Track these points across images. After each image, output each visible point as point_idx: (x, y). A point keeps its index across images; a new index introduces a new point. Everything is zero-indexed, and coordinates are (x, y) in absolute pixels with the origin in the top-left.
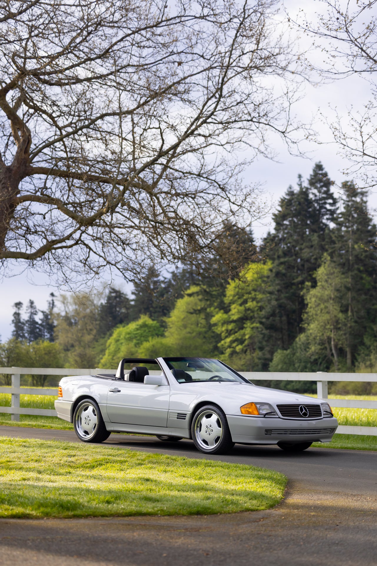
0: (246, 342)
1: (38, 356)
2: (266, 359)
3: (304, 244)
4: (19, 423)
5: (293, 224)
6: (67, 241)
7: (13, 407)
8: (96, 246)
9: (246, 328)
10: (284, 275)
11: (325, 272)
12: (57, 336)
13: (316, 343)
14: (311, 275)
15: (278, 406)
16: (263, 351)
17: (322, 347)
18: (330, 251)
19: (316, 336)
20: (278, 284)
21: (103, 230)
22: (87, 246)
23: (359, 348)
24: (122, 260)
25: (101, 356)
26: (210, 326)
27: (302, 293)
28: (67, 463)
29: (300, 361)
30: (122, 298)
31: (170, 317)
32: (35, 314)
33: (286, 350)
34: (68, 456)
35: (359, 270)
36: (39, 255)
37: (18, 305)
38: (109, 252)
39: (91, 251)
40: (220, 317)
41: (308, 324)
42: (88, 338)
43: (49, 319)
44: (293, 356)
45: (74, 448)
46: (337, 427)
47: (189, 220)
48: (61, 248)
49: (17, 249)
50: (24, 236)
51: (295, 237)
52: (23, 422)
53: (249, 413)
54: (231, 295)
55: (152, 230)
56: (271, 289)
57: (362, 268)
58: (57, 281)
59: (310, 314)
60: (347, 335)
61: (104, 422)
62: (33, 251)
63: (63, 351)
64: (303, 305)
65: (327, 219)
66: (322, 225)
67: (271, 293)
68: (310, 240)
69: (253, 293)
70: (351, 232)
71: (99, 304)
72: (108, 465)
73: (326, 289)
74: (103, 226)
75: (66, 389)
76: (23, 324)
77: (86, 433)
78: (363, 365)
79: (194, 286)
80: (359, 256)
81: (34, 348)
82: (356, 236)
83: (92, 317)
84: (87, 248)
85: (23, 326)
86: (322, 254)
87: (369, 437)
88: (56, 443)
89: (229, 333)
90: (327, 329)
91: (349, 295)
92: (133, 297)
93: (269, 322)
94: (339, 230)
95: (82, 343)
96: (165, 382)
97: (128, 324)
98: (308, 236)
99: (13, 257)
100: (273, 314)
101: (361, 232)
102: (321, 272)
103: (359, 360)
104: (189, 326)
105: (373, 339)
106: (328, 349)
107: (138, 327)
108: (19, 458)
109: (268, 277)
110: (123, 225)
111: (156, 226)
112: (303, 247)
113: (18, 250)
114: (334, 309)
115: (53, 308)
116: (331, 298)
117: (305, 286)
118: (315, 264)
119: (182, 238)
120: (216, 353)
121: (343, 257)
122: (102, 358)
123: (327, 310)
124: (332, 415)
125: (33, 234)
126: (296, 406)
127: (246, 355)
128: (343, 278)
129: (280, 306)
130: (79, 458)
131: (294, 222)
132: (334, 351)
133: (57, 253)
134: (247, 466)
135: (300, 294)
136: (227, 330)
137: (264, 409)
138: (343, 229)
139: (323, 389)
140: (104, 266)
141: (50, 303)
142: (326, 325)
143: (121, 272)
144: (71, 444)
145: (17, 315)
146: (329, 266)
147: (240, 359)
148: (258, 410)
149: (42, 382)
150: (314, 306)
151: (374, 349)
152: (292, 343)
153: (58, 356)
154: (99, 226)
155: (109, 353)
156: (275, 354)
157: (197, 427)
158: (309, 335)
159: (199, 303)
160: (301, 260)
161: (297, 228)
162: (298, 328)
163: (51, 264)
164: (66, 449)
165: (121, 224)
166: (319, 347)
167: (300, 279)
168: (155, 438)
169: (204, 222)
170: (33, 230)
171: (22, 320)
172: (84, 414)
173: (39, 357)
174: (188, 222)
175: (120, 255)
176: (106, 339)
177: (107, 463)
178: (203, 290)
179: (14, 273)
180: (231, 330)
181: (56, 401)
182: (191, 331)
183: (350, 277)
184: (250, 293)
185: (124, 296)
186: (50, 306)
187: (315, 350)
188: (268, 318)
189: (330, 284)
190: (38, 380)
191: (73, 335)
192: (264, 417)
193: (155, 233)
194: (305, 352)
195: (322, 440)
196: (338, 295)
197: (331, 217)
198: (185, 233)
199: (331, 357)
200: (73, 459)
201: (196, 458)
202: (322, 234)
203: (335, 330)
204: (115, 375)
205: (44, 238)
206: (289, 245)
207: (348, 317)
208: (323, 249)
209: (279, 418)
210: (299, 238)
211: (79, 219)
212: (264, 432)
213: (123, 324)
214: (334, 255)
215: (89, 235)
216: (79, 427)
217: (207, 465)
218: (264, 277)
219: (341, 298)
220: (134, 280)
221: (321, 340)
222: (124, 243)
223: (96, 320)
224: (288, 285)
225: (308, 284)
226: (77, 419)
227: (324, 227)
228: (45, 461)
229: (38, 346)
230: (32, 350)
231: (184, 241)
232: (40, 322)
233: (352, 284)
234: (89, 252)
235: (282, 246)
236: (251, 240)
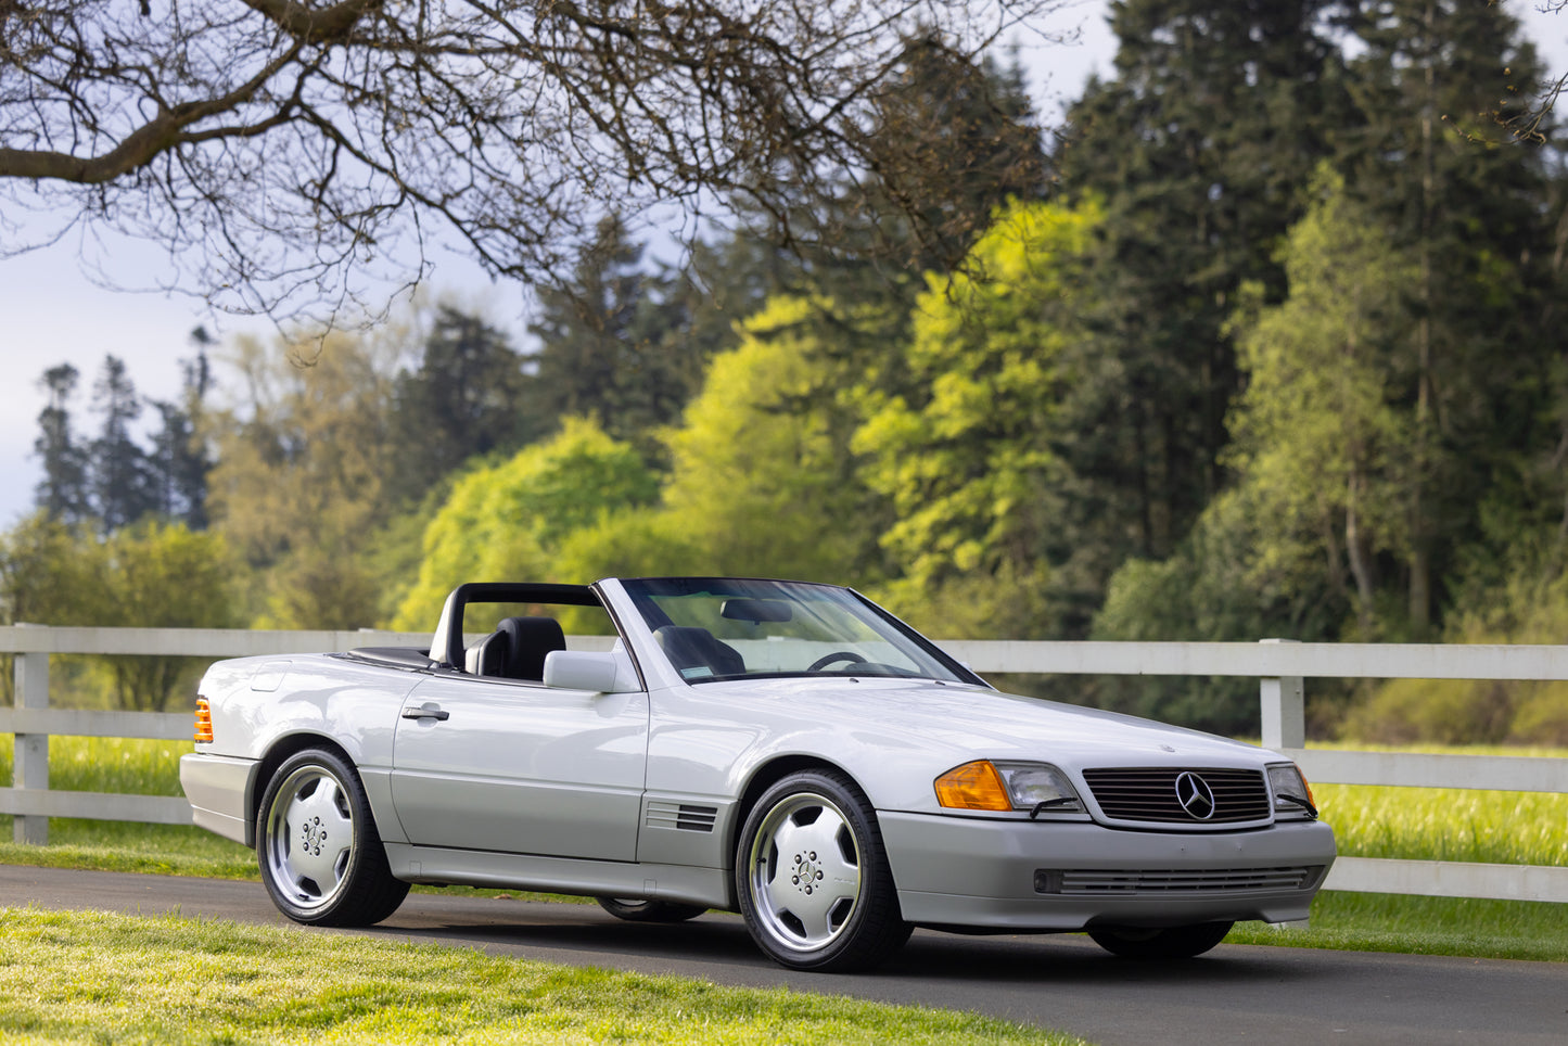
0: (997, 531)
1: (140, 585)
2: (1078, 599)
3: (1238, 125)
4: (43, 850)
5: (1190, 43)
6: (242, 107)
7: (19, 786)
8: (362, 125)
9: (996, 471)
10: (1153, 251)
11: (1323, 241)
12: (221, 504)
13: (1282, 533)
14: (1263, 254)
15: (1091, 775)
16: (1067, 567)
17: (1309, 549)
18: (1344, 152)
19: (1286, 504)
20: (1132, 291)
21: (387, 59)
22: (327, 129)
23: (1462, 551)
24: (472, 185)
25: (401, 587)
26: (849, 465)
27: (1226, 328)
28: (219, 1005)
29: (1218, 606)
30: (489, 351)
31: (681, 426)
32: (131, 415)
33: (1162, 559)
34: (229, 976)
35: (1461, 230)
36: (126, 164)
37: (60, 376)
38: (416, 151)
39: (343, 150)
40: (893, 425)
41: (1253, 455)
42: (345, 513)
43: (188, 436)
44: (1190, 587)
45: (252, 946)
46: (1332, 860)
47: (746, 19)
48: (219, 134)
49: (37, 137)
50: (65, 88)
51: (1200, 96)
52: (57, 849)
53: (971, 802)
54: (935, 336)
55: (593, 62)
56: (1102, 308)
57: (1474, 224)
58: (203, 271)
59: (1260, 413)
60: (1413, 500)
61: (381, 844)
62: (105, 147)
63: (245, 567)
64: (1230, 376)
65: (1333, 22)
66: (1309, 46)
67: (1099, 326)
68: (1261, 107)
69: (1026, 328)
70: (1429, 77)
71: (394, 372)
72: (389, 1011)
73: (1324, 311)
74: (390, 46)
75: (227, 708)
76: (81, 454)
77: (310, 886)
78: (1478, 625)
79: (785, 299)
80: (1462, 175)
81: (123, 554)
82: (1452, 91)
83: (367, 430)
84: (326, 134)
85: (78, 463)
86: (1312, 167)
87: (1474, 904)
88: (183, 926)
89: (928, 491)
90: (1328, 475)
91: (1421, 335)
92: (530, 345)
93: (1089, 447)
94: (1381, 66)
95: (325, 536)
96: (628, 677)
97: (510, 455)
98: (1252, 91)
99: (20, 174)
100: (1107, 412)
101: (1473, 74)
102: (1306, 240)
103: (1461, 602)
104: (764, 462)
105: (1517, 516)
106: (1334, 560)
107: (553, 468)
108: (27, 986)
109: (1088, 261)
110: (471, 38)
111: (608, 44)
112: (1232, 136)
113: (43, 146)
114: (1361, 394)
115: (202, 389)
116: (1344, 347)
117: (1242, 300)
118: (1279, 207)
119: (717, 95)
120: (874, 572)
121: (1398, 177)
122: (404, 597)
123: (1329, 397)
124: (1313, 812)
125: (101, 78)
126: (1167, 774)
127: (997, 582)
128: (1399, 266)
129: (1138, 382)
130: (271, 983)
131: (1196, 34)
132: (1357, 567)
133: (202, 159)
134: (957, 1017)
135: (1216, 331)
136: (919, 480)
137: (1032, 788)
138: (1400, 62)
139: (1283, 708)
140: (394, 207)
141: (190, 371)
142: (1324, 458)
143: (468, 234)
144: (244, 931)
145: (55, 419)
146: (1337, 216)
147: (973, 597)
148: (1007, 790)
149: (159, 693)
150: (1275, 381)
151: (1523, 558)
152: (1186, 532)
153: (223, 587)
154: (375, 44)
155: (436, 572)
156: (1117, 577)
157: (761, 860)
158: (1255, 497)
159: (803, 368)
160: (1226, 190)
161: (1208, 60)
162: (1208, 472)
163: (180, 204)
164: (224, 949)
165: (460, 36)
166: (1296, 548)
167: (1219, 268)
168: (594, 910)
169: (810, 30)
170: (103, 64)
171: (75, 441)
172: (301, 812)
173: (147, 590)
174: (741, 26)
175: (462, 165)
176: (422, 516)
177: (385, 1003)
178: (819, 317)
179: (23, 239)
180: (934, 481)
181: (186, 758)
182: (772, 485)
183: (1424, 260)
184: (1012, 328)
185: (495, 340)
186: (189, 383)
187: (1280, 560)
188: (1085, 430)
189: (1345, 291)
190: (143, 686)
191: (285, 500)
192: (1033, 820)
193: (605, 74)
194: (1235, 569)
195: (1268, 914)
196: (1376, 335)
197: (1346, 13)
198: (729, 73)
199: (1345, 591)
200: (245, 990)
201: (750, 984)
202: (1310, 85)
203: (1363, 481)
204: (426, 653)
205: (149, 95)
206: (1174, 128)
207: (1417, 426)
208: (1315, 146)
209: (1094, 822)
210: (1217, 99)
211: (286, 16)
212: (1030, 880)
213: (493, 456)
214: (1358, 169)
215: (332, 80)
216: (278, 864)
217: (788, 1012)
218: (1073, 260)
219: (1387, 346)
220: (520, 269)
221: (1302, 517)
222: (480, 115)
223: (380, 439)
224: (1171, 295)
225: (1252, 288)
226: (270, 830)
227: (1320, 53)
228: (131, 998)
229: (141, 547)
230: (114, 563)
231: (724, 106)
232: (149, 448)
233: (1431, 291)
234: (335, 154)
235: (1147, 135)
236: (1021, 107)
